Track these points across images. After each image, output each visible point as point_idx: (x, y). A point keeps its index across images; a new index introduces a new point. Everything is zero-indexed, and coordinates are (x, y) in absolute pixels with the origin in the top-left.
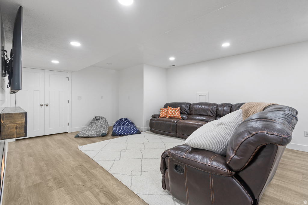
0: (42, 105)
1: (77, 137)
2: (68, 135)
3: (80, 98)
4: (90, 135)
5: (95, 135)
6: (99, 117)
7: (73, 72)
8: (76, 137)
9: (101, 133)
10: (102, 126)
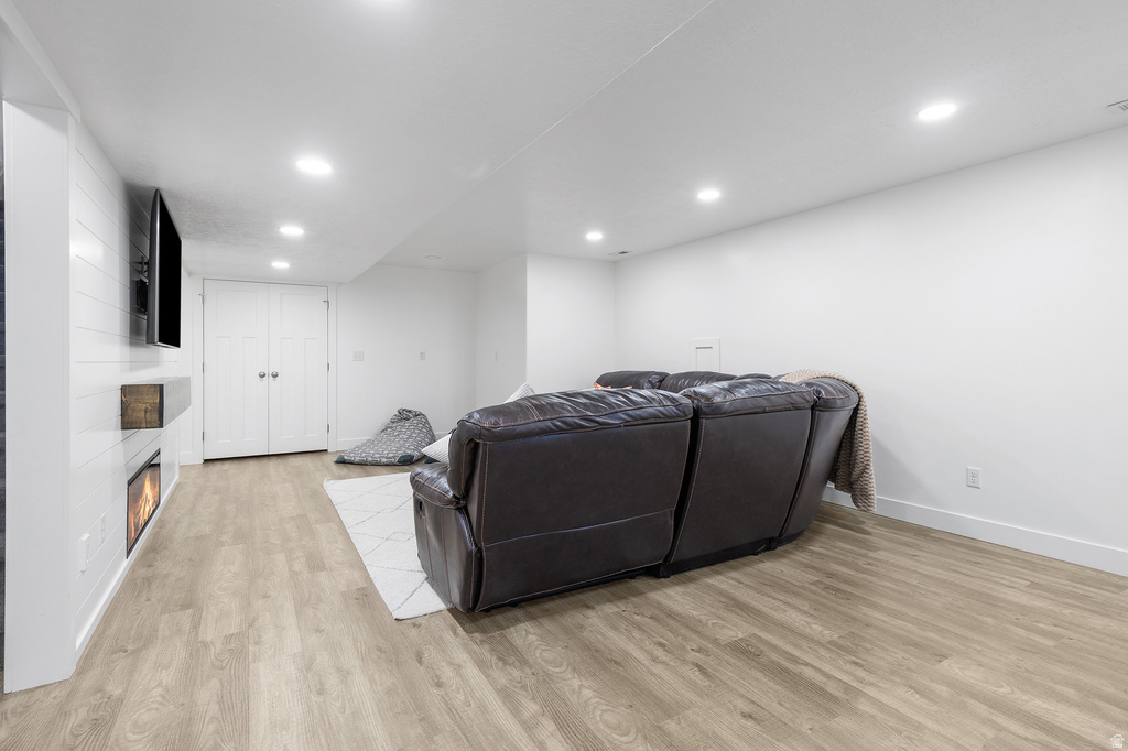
0: (262, 376)
1: (342, 462)
2: (324, 457)
3: (358, 357)
4: (370, 459)
5: (384, 460)
6: (410, 411)
7: (340, 284)
8: (337, 462)
9: (400, 453)
10: (410, 437)
